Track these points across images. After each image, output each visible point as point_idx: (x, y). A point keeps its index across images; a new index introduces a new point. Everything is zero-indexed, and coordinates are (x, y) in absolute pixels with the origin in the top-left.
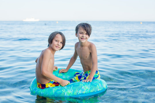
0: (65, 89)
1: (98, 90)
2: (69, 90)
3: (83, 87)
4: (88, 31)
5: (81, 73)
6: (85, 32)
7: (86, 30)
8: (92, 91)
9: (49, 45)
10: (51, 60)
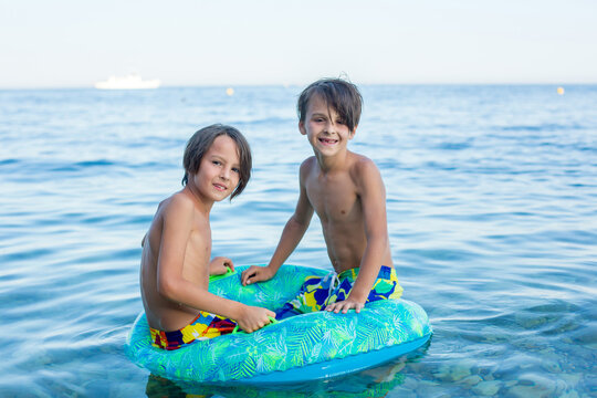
0: (256, 344)
1: (390, 343)
2: (271, 348)
3: (326, 335)
4: (344, 109)
5: (325, 279)
6: (334, 116)
7: (335, 105)
8: (363, 348)
9: (186, 178)
10: (197, 237)
